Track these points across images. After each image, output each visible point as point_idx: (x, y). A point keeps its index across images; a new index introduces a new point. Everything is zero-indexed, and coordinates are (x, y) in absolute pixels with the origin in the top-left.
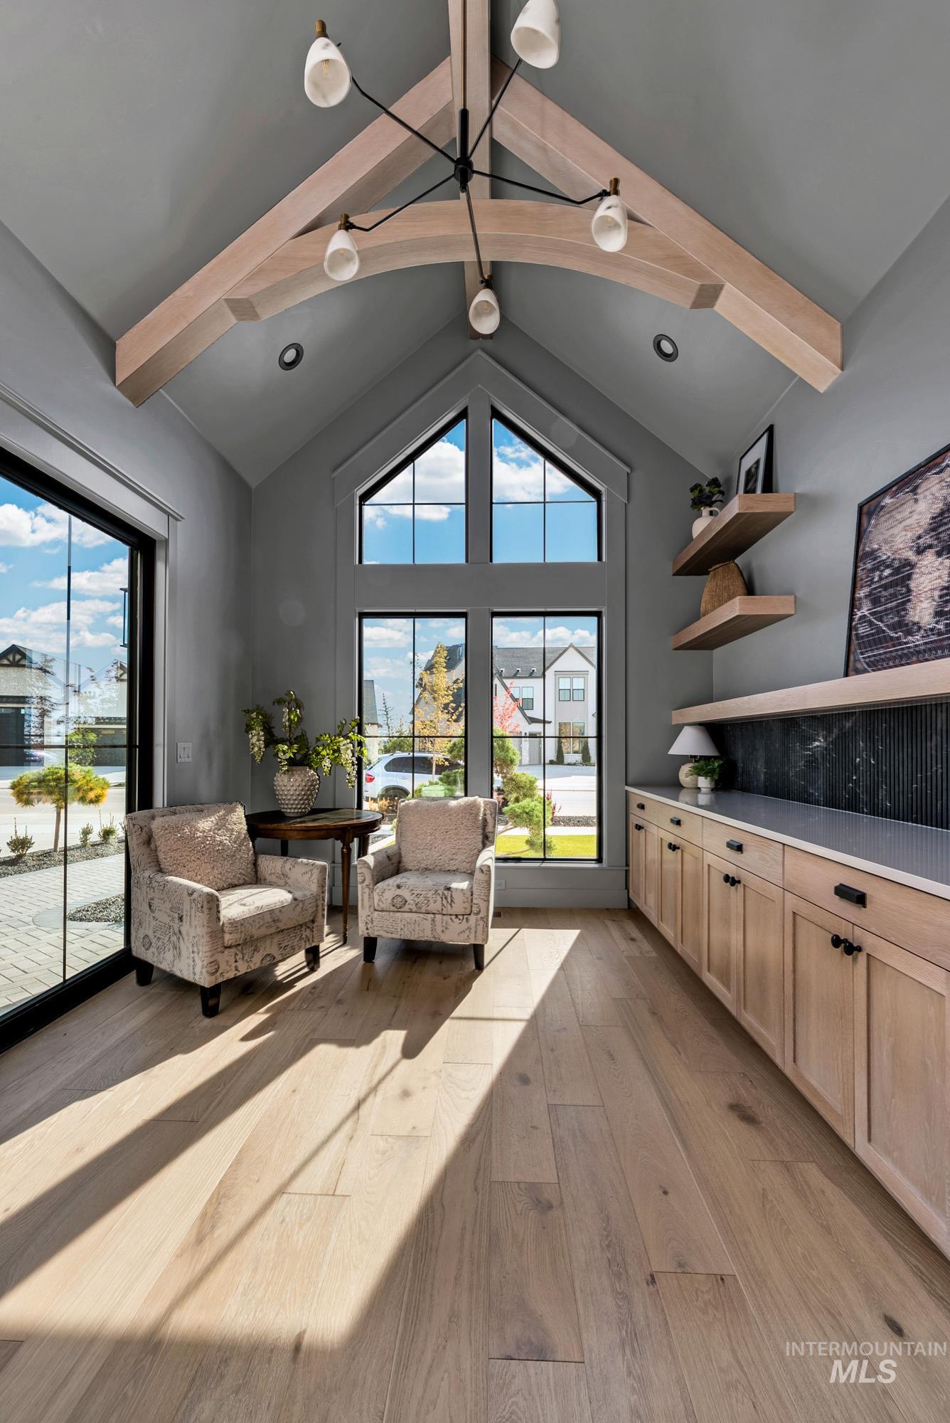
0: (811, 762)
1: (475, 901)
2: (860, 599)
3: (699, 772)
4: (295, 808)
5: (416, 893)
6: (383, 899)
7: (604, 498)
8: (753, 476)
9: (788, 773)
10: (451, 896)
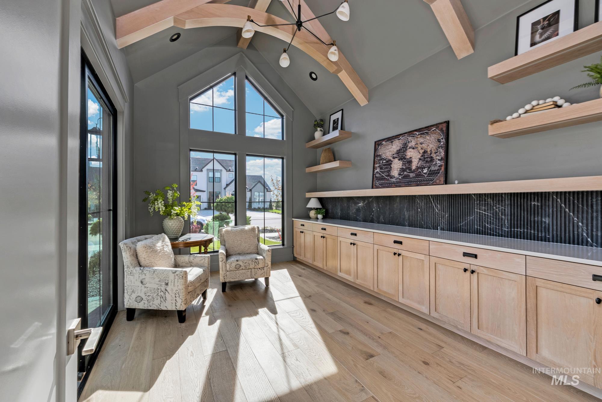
0: (358, 210)
1: (266, 262)
2: (376, 167)
3: (318, 213)
4: (174, 235)
5: (244, 262)
6: (231, 266)
7: (285, 117)
8: (336, 123)
9: (349, 213)
10: (258, 262)
